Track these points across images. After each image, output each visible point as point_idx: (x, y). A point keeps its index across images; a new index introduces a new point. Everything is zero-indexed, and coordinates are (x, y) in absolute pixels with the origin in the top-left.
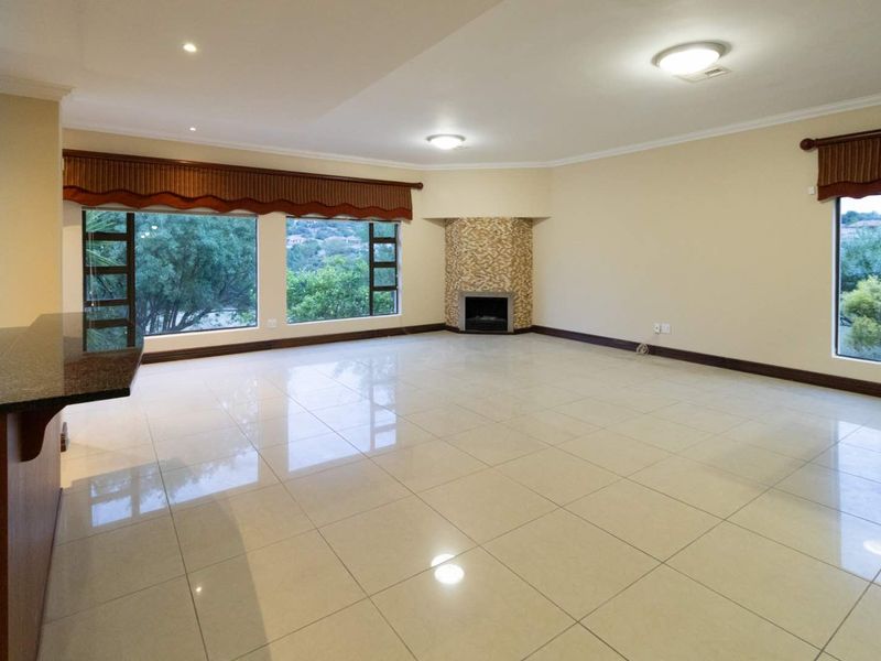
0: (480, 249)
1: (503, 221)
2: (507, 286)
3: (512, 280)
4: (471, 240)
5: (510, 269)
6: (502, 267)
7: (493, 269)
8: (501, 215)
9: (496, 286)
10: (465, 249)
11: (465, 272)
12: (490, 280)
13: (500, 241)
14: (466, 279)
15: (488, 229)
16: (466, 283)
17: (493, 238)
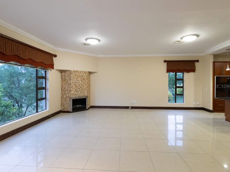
0: (77, 82)
1: (85, 72)
2: (86, 94)
3: (87, 92)
4: (74, 78)
5: (87, 88)
6: (85, 88)
7: (82, 89)
8: (84, 70)
9: (82, 94)
10: (72, 82)
11: (72, 90)
12: (81, 93)
13: (84, 79)
14: (72, 92)
15: (80, 75)
16: (72, 94)
17: (82, 78)
